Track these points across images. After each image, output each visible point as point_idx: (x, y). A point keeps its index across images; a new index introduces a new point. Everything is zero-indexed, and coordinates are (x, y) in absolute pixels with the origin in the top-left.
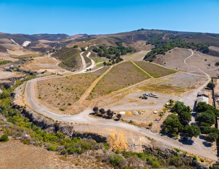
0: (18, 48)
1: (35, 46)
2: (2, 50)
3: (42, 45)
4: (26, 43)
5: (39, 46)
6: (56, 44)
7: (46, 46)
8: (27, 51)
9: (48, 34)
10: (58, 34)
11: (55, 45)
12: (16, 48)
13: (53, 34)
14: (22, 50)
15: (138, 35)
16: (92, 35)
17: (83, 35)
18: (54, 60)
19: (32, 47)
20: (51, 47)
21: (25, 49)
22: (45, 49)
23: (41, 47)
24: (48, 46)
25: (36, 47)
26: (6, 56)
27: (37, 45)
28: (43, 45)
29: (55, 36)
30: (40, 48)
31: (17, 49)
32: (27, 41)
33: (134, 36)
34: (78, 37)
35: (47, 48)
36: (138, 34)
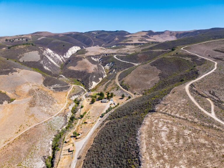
3: (86, 63)
5: (81, 66)
6: (111, 60)
7: (92, 68)
11: (109, 63)
16: (160, 32)
17: (147, 33)
22: (89, 75)
23: (83, 69)
25: (75, 69)
27: (79, 62)
28: (88, 66)
30: (82, 72)
32: (74, 47)
34: (142, 36)
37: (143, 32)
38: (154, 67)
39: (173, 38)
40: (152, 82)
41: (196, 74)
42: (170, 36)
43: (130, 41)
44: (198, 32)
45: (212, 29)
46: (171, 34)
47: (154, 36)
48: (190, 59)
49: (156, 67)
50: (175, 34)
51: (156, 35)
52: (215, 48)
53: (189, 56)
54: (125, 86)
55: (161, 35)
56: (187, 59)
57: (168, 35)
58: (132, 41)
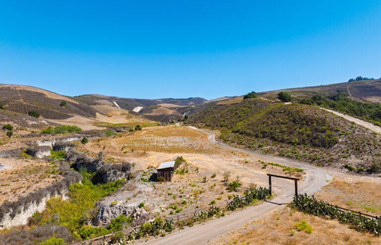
0: (119, 113)
1: (151, 112)
2: (85, 113)
3: (162, 109)
4: (137, 109)
5: (158, 112)
6: (189, 109)
7: (171, 112)
8: (134, 116)
9: (174, 99)
10: (190, 98)
11: (187, 111)
12: (115, 112)
13: (182, 98)
14: (125, 116)
15: (358, 87)
18: (194, 130)
19: (145, 114)
20: (180, 114)
21: (130, 114)
22: (168, 116)
23: (161, 113)
24: (174, 111)
25: (151, 114)
26: (86, 122)
27: (154, 110)
28: (166, 111)
29: (184, 101)
30: (160, 116)
31: (116, 115)
32: (138, 107)
33: (349, 88)
35: (172, 115)
36: (357, 85)
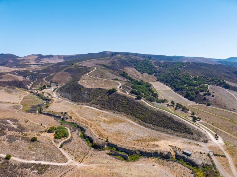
3: (11, 76)
5: (8, 78)
6: (28, 73)
7: (21, 78)
15: (120, 60)
22: (21, 82)
25: (4, 80)
27: (3, 76)
28: (15, 77)
30: (13, 81)
33: (117, 62)
34: (35, 59)
35: (24, 81)
37: (34, 56)
38: (66, 72)
39: (62, 61)
40: (69, 79)
41: (89, 71)
42: (59, 58)
43: (28, 62)
44: (80, 56)
45: (89, 54)
46: (59, 57)
47: (45, 59)
48: (83, 68)
49: (67, 73)
50: (63, 57)
51: (46, 58)
52: (94, 63)
53: (82, 66)
54: (54, 82)
55: (51, 58)
56: (82, 68)
57: (57, 58)
58: (30, 62)
